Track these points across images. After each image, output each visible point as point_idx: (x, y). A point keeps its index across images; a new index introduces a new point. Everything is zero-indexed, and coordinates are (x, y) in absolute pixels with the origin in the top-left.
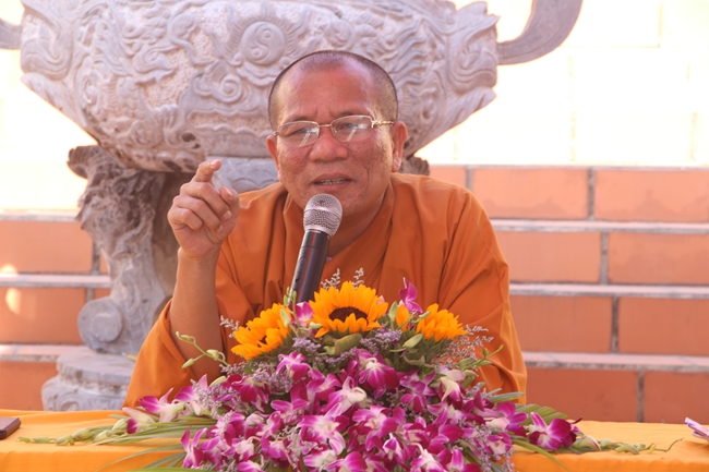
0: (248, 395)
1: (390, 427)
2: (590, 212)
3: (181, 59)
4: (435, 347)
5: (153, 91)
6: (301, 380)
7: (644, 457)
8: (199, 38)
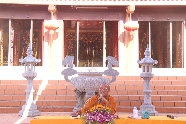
0: (92, 114)
1: (103, 117)
2: (117, 94)
3: (84, 83)
4: (107, 110)
5: (82, 86)
6: (96, 113)
7: (124, 119)
8: (85, 81)
